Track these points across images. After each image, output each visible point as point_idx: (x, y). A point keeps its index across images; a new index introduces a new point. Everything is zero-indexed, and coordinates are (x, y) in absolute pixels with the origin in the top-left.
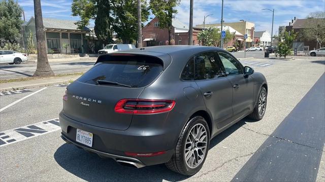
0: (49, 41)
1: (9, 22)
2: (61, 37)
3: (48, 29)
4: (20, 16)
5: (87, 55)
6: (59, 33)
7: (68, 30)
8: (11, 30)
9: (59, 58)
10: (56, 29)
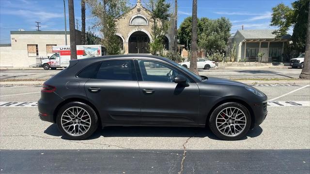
0: (248, 50)
1: (218, 36)
2: (260, 47)
3: (248, 40)
4: (228, 30)
5: (282, 63)
6: (258, 43)
7: (268, 40)
8: (219, 43)
9: (250, 65)
10: (255, 40)
